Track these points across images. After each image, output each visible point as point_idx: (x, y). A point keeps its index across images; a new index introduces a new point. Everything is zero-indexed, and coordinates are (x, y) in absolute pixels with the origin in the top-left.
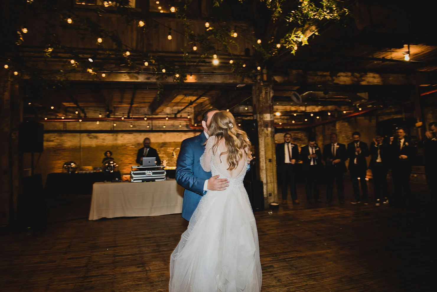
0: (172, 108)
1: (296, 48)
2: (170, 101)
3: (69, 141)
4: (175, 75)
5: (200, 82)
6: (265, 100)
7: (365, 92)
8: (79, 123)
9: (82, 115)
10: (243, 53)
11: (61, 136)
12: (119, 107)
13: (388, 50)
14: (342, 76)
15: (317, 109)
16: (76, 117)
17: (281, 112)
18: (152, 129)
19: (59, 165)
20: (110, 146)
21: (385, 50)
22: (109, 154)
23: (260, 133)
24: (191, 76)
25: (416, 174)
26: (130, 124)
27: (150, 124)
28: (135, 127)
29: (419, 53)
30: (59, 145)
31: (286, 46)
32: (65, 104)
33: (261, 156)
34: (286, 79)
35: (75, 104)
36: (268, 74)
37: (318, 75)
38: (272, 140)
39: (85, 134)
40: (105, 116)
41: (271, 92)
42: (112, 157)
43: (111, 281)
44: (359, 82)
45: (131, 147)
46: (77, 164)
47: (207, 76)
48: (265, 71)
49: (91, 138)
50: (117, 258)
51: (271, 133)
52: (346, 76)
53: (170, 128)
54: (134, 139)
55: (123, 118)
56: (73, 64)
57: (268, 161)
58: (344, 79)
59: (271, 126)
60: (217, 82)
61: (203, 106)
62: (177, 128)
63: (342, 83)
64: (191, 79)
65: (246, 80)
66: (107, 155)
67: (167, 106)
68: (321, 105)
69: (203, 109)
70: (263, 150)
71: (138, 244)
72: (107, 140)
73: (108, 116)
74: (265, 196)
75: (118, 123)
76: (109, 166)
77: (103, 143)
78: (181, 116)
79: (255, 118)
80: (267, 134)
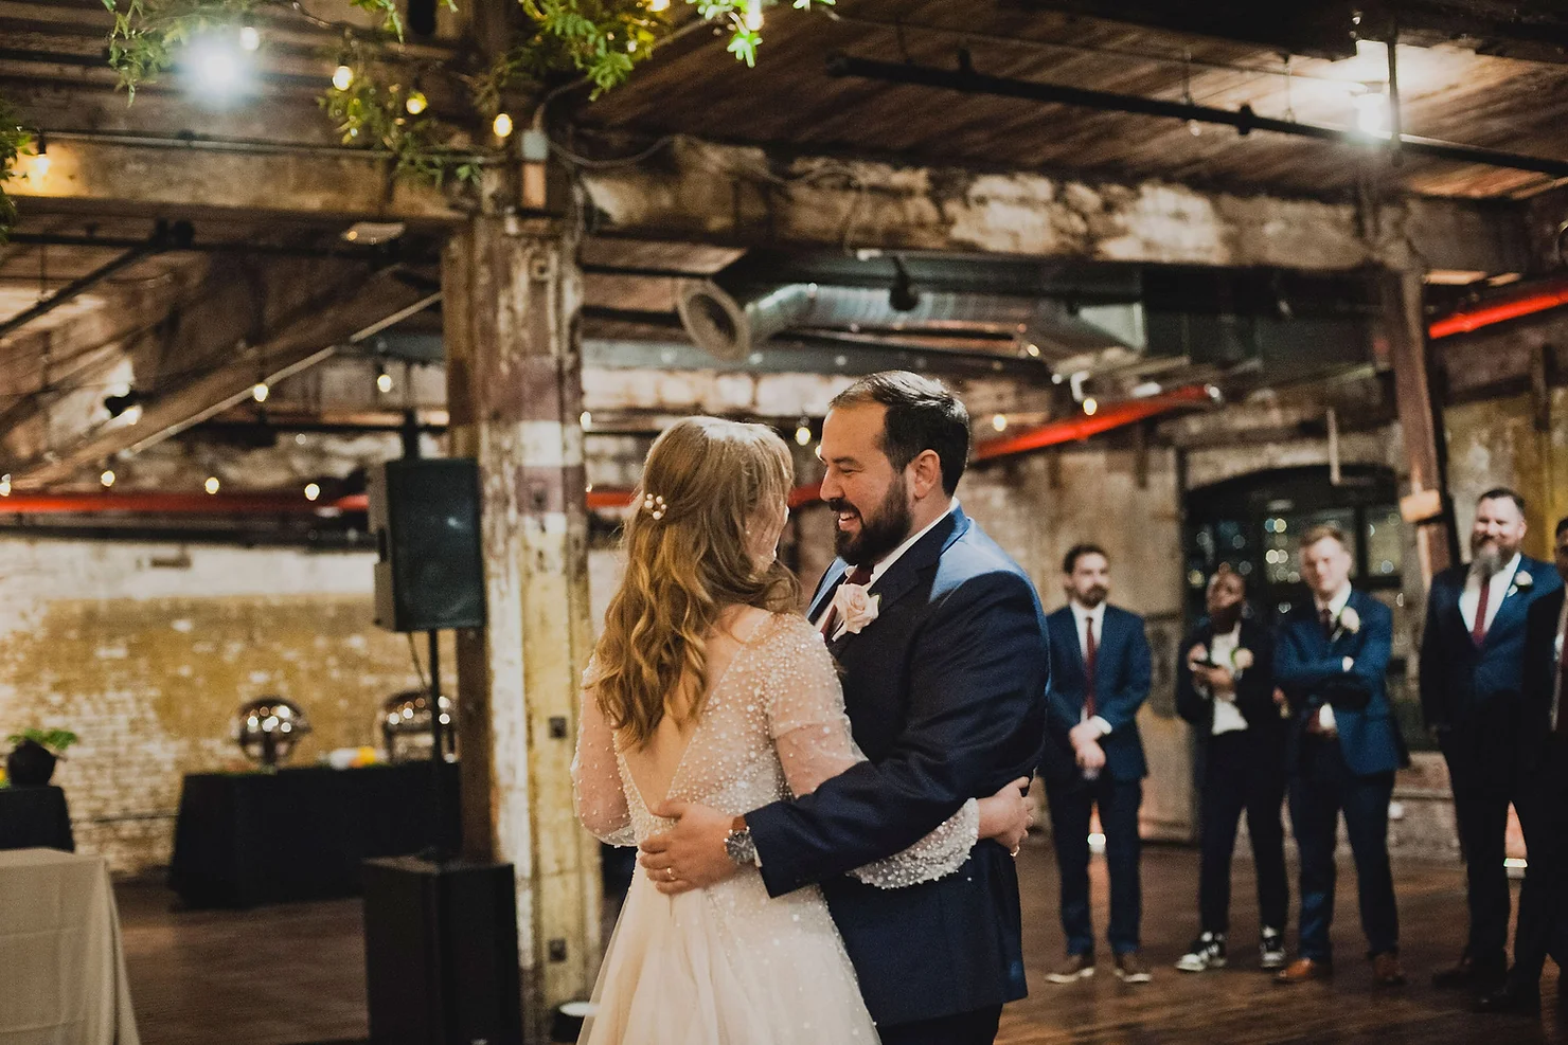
5: (99, 193)
6: (525, 335)
14: (997, 198)
21: (1253, 62)
23: (490, 547)
24: (42, 150)
34: (665, 200)
36: (551, 163)
37: (859, 189)
41: (568, 285)
44: (1091, 239)
47: (145, 159)
48: (533, 143)
51: (566, 549)
52: (1024, 201)
57: (542, 731)
58: (1010, 217)
59: (566, 501)
61: (56, 353)
65: (409, 197)
69: (56, 376)
70: (511, 663)
74: (527, 960)
79: (460, 452)
80: (541, 554)
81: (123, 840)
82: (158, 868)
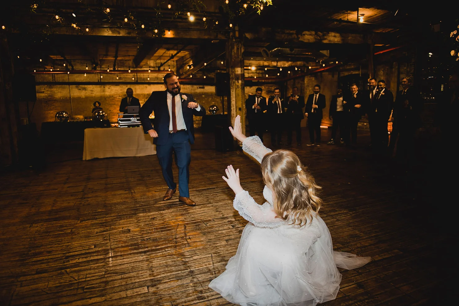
0: (156, 61)
1: (262, 8)
2: (153, 55)
3: (60, 93)
4: (154, 31)
6: (236, 55)
7: (327, 50)
8: (67, 75)
9: (70, 67)
10: (217, 11)
11: (51, 88)
12: (105, 60)
13: (346, 12)
14: (306, 34)
15: (287, 64)
16: (64, 70)
17: (256, 67)
18: (137, 81)
19: (52, 115)
20: (98, 97)
21: (342, 12)
22: (97, 105)
23: (231, 85)
24: (169, 31)
25: (366, 122)
26: (116, 76)
27: (136, 77)
28: (122, 79)
29: (373, 16)
30: (49, 96)
31: (253, 6)
32: (52, 57)
33: (232, 105)
34: (257, 36)
35: (62, 57)
36: (239, 31)
37: (285, 33)
38: (242, 91)
39: (74, 86)
40: (92, 68)
41: (242, 48)
42: (101, 107)
43: (104, 200)
44: (321, 40)
45: (117, 98)
46: (69, 114)
47: (183, 32)
48: (237, 28)
49: (80, 89)
50: (108, 185)
51: (241, 85)
52: (310, 35)
53: (154, 80)
54: (121, 90)
55: (108, 71)
56: (58, 20)
57: (238, 110)
58: (308, 37)
59: (241, 79)
60: (193, 37)
61: (184, 60)
62: (161, 81)
63: (306, 41)
64: (169, 34)
65: (220, 36)
66: (96, 105)
67: (150, 59)
68: (291, 61)
69: (184, 62)
70: (233, 100)
71: (125, 176)
72: (95, 91)
73: (95, 68)
75: (105, 75)
76: (99, 115)
77: (92, 94)
78: (164, 69)
79: (227, 72)
80: (238, 86)
81: (196, 124)
82: (200, 127)
